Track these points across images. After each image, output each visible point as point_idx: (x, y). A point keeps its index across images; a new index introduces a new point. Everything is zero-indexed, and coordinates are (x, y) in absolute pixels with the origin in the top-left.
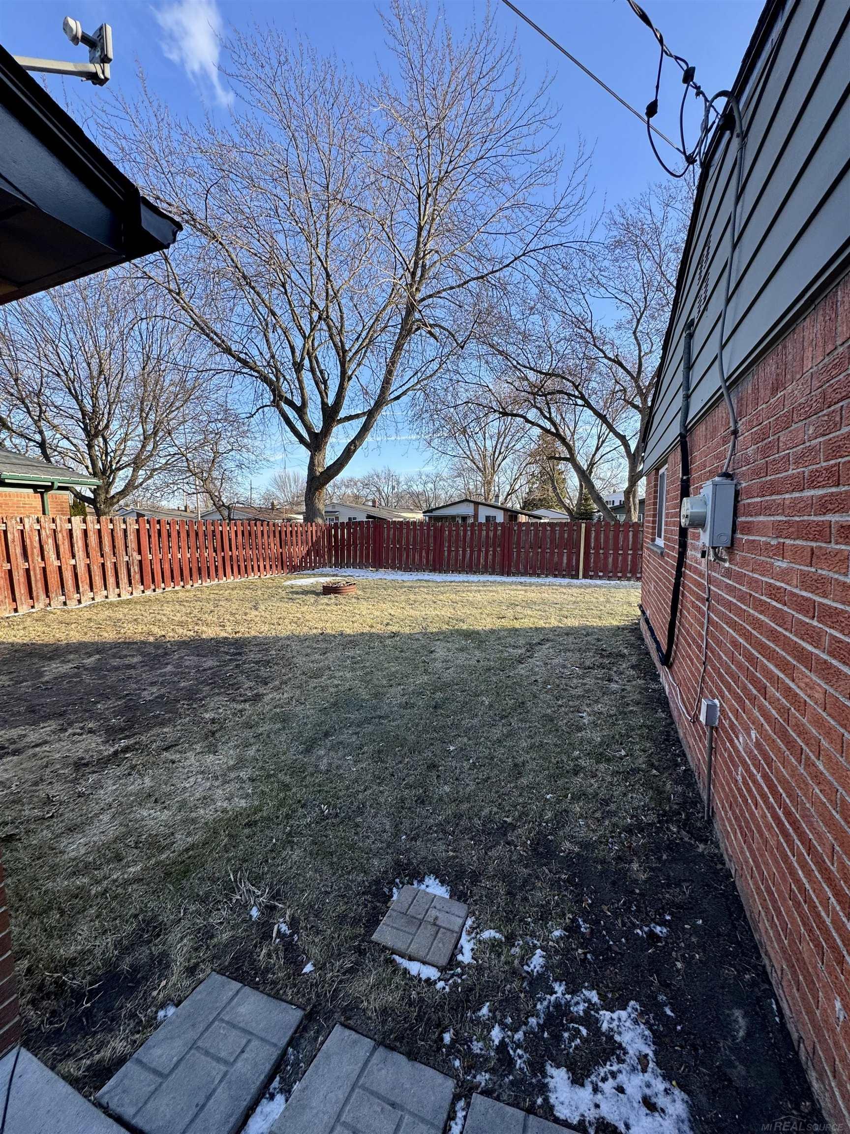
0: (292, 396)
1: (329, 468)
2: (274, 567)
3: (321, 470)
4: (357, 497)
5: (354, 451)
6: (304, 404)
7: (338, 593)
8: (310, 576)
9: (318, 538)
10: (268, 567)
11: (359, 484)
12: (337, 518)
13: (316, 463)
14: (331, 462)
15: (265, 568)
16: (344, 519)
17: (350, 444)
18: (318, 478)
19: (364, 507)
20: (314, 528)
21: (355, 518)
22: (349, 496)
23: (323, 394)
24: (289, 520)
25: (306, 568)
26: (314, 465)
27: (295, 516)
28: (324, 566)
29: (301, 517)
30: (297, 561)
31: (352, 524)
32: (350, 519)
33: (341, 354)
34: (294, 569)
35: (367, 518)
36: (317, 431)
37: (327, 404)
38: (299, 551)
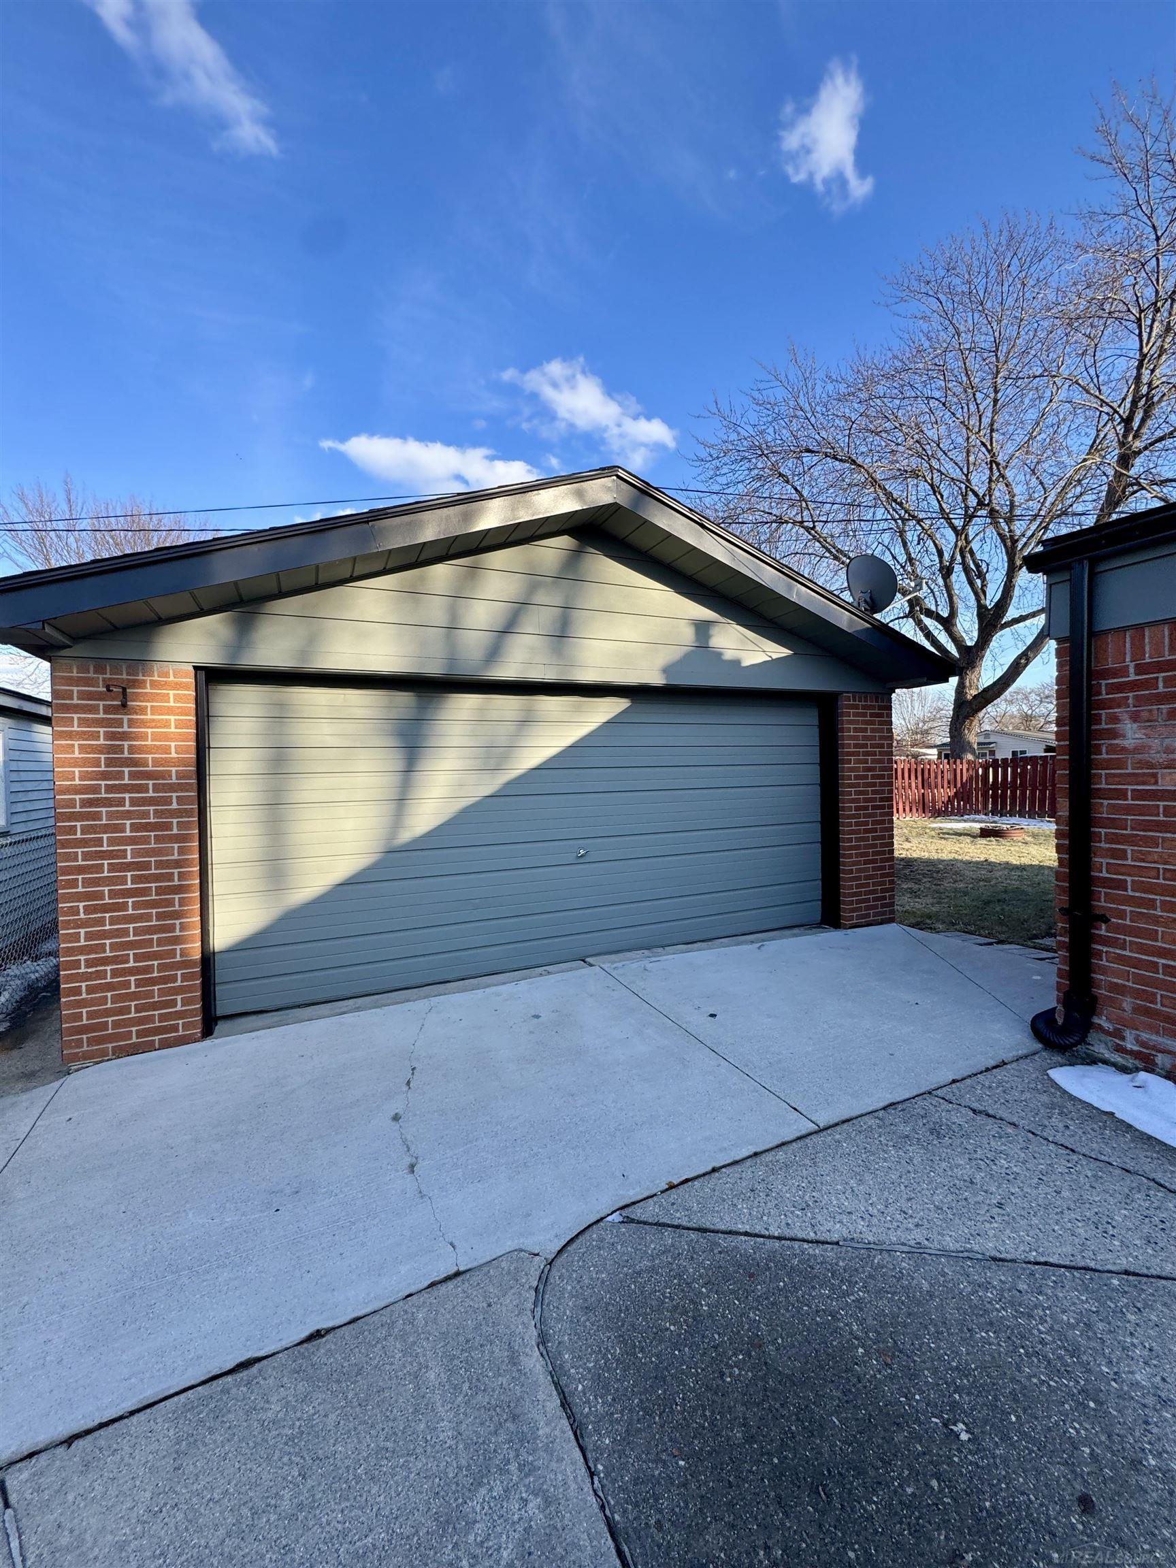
0: (937, 605)
1: (986, 690)
2: (914, 810)
3: (974, 692)
4: (1027, 718)
5: (1026, 665)
6: (953, 613)
7: (1000, 837)
8: (959, 821)
9: (971, 778)
10: (907, 809)
11: (1033, 697)
12: (992, 753)
13: (967, 684)
14: (990, 682)
15: (904, 810)
16: (1004, 753)
17: (1020, 657)
18: (970, 702)
19: (1040, 735)
20: (965, 766)
21: (1023, 752)
22: (1012, 717)
23: (979, 594)
24: (915, 756)
25: (952, 814)
26: (964, 687)
27: (924, 751)
28: (977, 812)
29: (935, 751)
30: (939, 805)
31: (1018, 760)
32: (1014, 753)
33: (1009, 544)
34: (937, 813)
35: (1046, 751)
36: (969, 643)
37: (986, 607)
38: (943, 794)
